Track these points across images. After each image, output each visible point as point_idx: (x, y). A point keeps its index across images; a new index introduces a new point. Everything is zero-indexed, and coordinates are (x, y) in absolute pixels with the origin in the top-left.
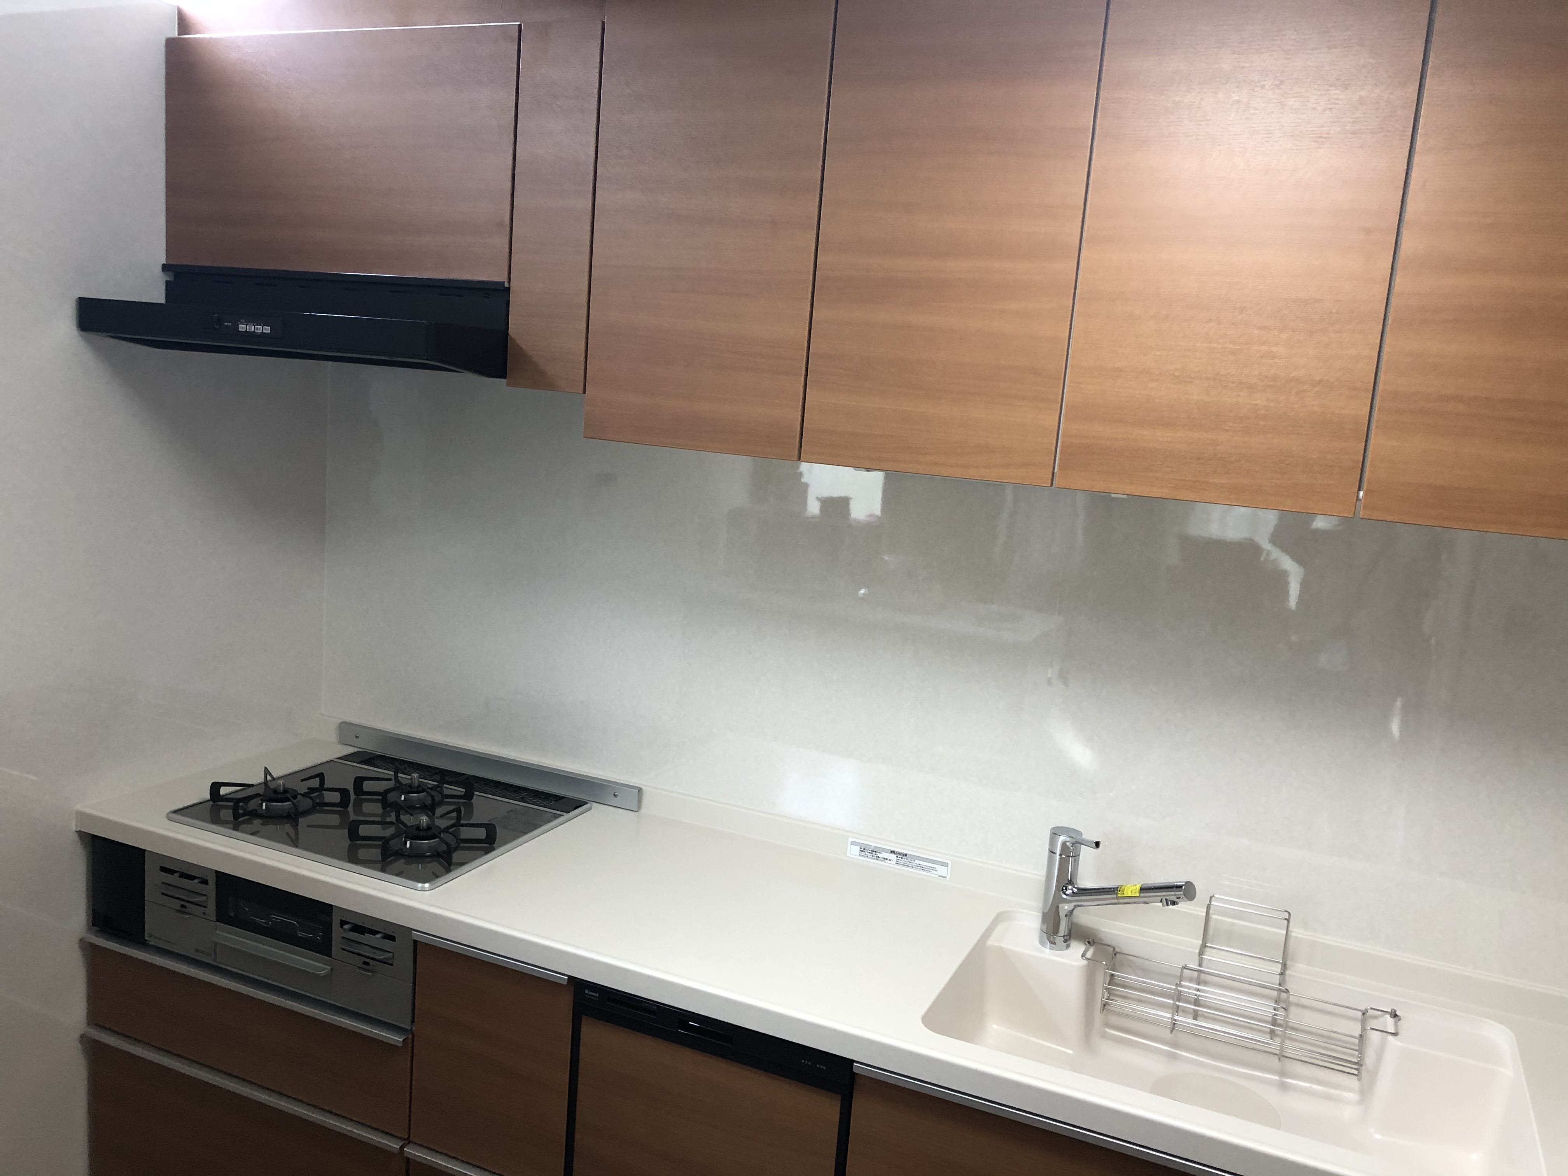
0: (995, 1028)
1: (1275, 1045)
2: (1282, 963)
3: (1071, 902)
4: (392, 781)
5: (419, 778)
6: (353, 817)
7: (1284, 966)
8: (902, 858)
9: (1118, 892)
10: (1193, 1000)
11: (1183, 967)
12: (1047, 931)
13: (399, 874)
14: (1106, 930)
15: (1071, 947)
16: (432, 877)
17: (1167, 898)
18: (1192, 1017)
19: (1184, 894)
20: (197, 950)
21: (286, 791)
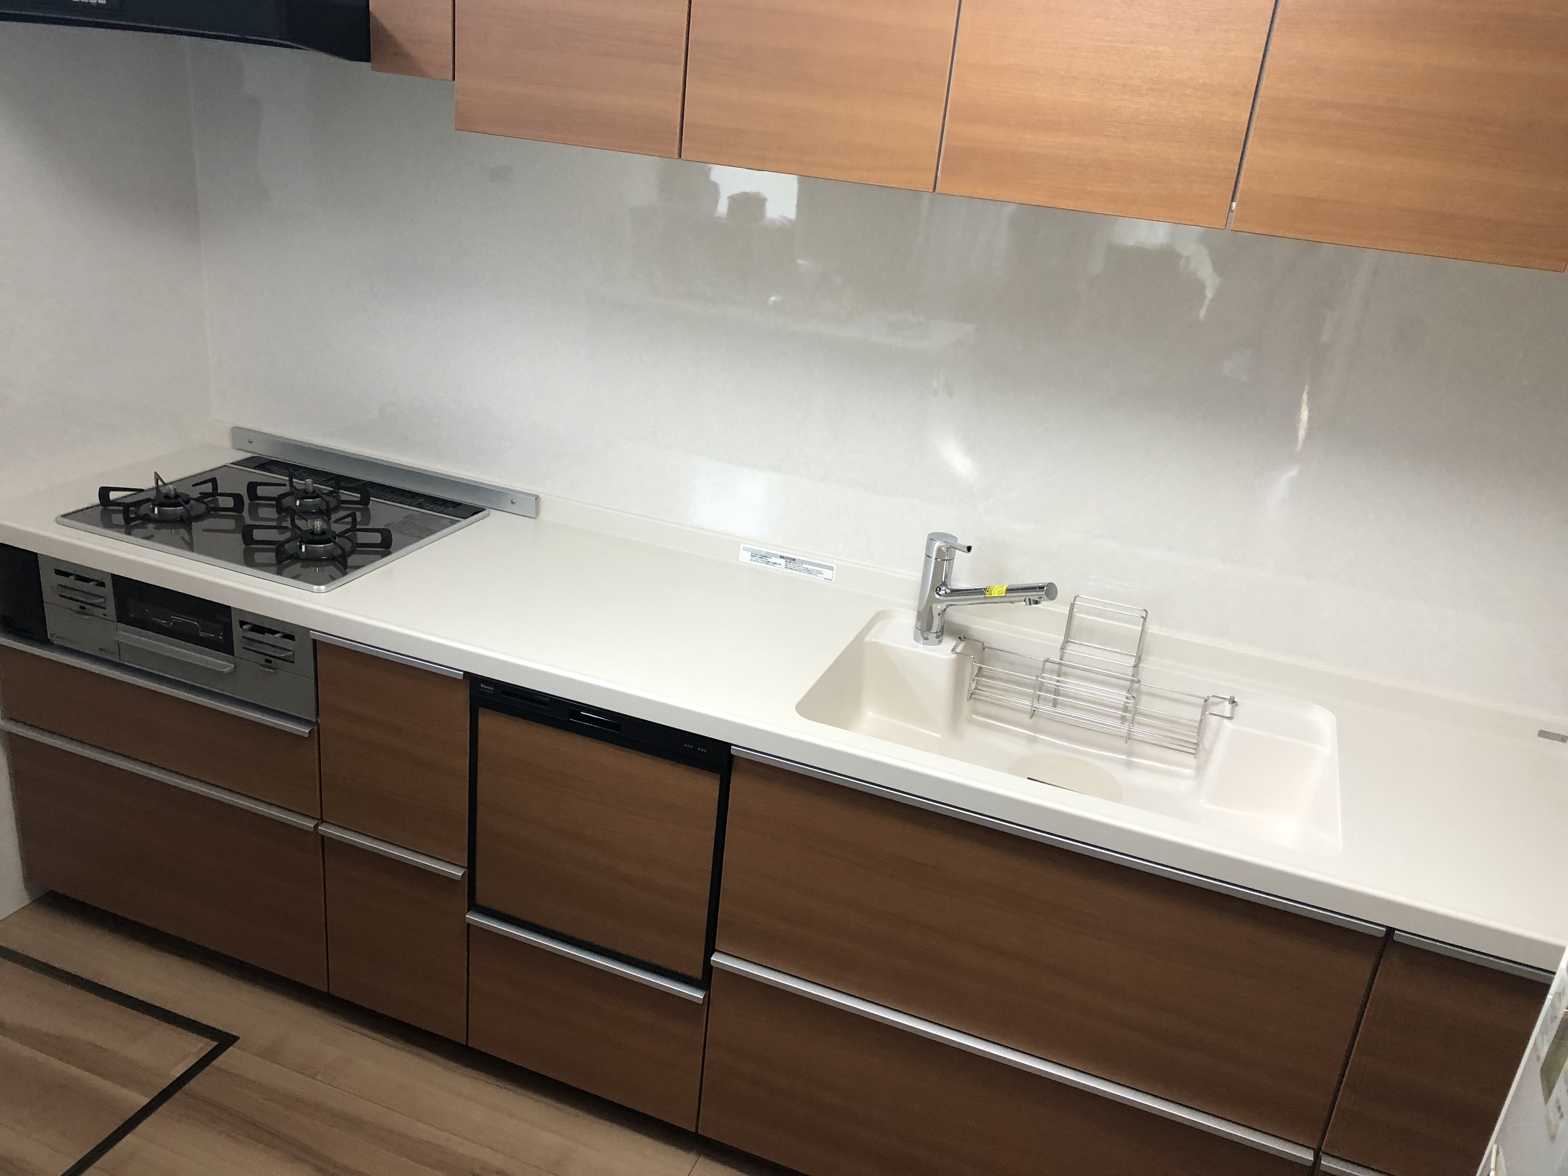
0: (870, 715)
1: (1124, 729)
2: (1136, 656)
3: (944, 601)
4: (287, 487)
5: (313, 483)
6: (249, 521)
7: (1139, 659)
8: (790, 562)
9: (986, 593)
10: (1053, 690)
11: (1045, 660)
12: (921, 627)
13: (295, 577)
14: (976, 627)
15: (943, 642)
16: (329, 579)
17: (1030, 598)
18: (1051, 704)
19: (1046, 595)
20: (101, 649)
21: (177, 496)
